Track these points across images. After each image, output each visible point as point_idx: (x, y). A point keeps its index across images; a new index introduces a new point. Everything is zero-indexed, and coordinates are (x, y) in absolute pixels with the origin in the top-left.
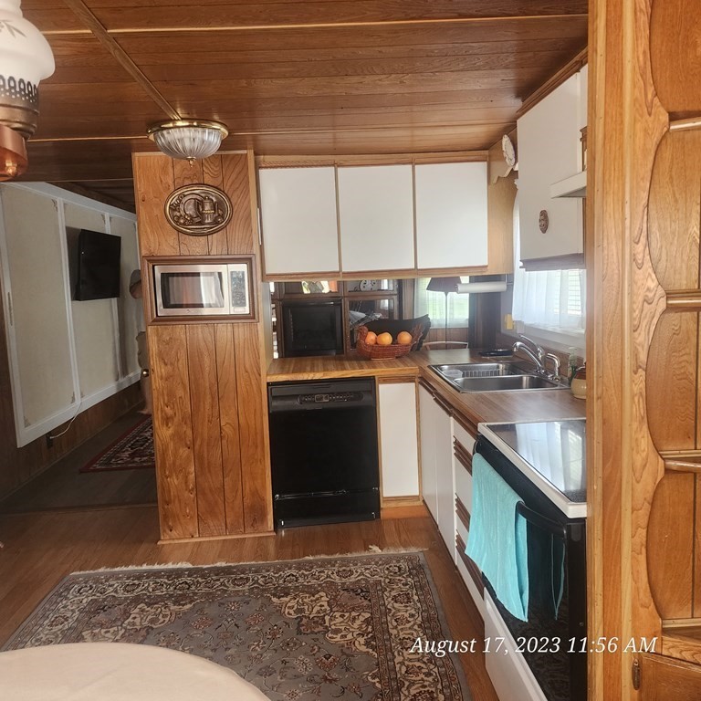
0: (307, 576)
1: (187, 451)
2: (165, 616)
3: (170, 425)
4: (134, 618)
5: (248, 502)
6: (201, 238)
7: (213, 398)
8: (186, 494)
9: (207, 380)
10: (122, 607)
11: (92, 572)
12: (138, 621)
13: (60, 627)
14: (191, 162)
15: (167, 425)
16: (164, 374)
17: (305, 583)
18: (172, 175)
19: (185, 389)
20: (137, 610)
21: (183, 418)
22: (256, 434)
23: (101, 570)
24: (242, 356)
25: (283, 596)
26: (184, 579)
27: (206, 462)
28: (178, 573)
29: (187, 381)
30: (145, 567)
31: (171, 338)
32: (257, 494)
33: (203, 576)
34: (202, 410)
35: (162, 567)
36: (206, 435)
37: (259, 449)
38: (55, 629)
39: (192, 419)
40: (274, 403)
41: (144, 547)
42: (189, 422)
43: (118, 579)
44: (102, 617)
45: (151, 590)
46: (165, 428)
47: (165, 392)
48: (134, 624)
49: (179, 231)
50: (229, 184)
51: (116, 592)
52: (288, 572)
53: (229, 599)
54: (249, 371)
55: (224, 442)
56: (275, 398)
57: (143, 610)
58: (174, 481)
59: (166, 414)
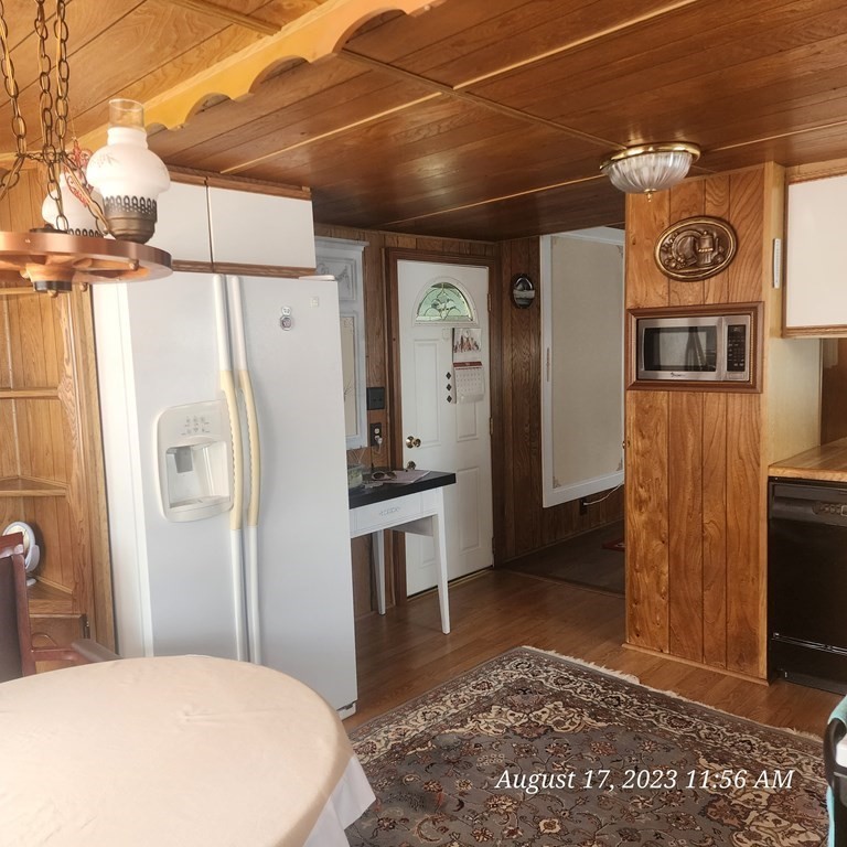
0: (769, 752)
1: (661, 546)
2: (572, 723)
3: (643, 510)
4: (543, 712)
5: (732, 630)
6: (695, 284)
7: (695, 486)
8: (658, 597)
9: (689, 462)
10: (541, 696)
11: (542, 651)
12: (545, 716)
13: (480, 692)
14: (649, 196)
15: (640, 510)
16: (640, 449)
17: (759, 760)
18: (667, 209)
19: (663, 470)
20: (552, 706)
21: (659, 504)
22: (748, 542)
23: (551, 653)
24: (735, 434)
25: (716, 762)
26: (619, 694)
27: (683, 565)
28: (617, 684)
29: (666, 461)
30: (591, 666)
31: (651, 407)
32: (746, 623)
33: (641, 700)
34: (681, 498)
35: (609, 672)
36: (684, 530)
37: (752, 564)
38: (476, 692)
39: (669, 506)
40: (776, 507)
41: (605, 646)
42: (665, 512)
43: (557, 667)
44: (517, 699)
45: (579, 691)
46: (638, 512)
47: (641, 471)
48: (539, 718)
49: (670, 277)
50: (736, 212)
51: (547, 680)
52: (747, 736)
53: (650, 736)
54: (744, 457)
55: (706, 544)
56: (780, 499)
57: (556, 708)
58: (646, 579)
59: (640, 496)
